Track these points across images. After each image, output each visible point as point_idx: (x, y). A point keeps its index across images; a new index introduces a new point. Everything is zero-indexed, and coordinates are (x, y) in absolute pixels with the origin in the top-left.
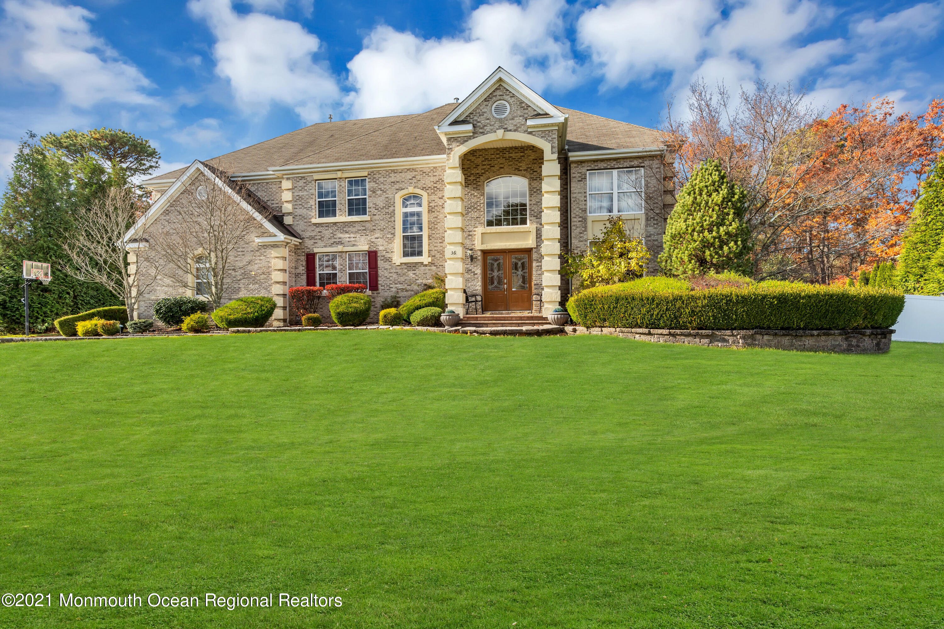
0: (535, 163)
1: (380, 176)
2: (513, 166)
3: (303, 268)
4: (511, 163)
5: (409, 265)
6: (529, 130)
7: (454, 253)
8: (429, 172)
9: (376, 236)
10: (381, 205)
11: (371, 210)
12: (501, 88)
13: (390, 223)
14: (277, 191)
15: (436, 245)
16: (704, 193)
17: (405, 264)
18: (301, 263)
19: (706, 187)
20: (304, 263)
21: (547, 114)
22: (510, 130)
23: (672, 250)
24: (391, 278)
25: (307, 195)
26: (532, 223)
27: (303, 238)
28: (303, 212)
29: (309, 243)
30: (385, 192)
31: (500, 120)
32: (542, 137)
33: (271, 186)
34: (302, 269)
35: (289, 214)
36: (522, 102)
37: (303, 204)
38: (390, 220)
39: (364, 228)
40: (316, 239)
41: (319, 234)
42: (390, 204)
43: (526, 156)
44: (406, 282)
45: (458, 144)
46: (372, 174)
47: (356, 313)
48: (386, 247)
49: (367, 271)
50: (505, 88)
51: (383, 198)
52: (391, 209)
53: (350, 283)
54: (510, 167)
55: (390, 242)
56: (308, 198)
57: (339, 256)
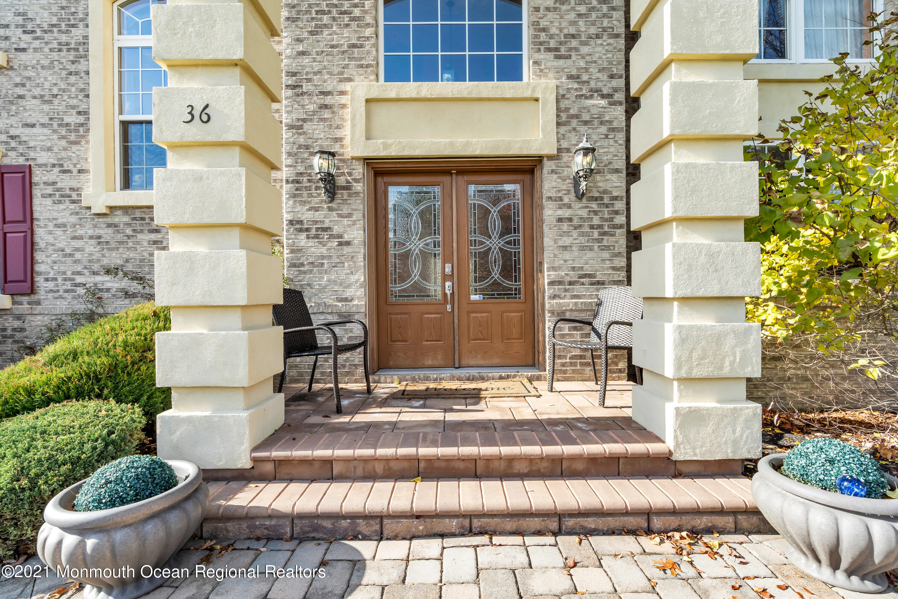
5: (138, 214)
9: (27, 118)
13: (73, 79)
17: (126, 209)
24: (78, 256)
26: (539, 74)
38: (73, 68)
48: (63, 154)
55: (73, 137)
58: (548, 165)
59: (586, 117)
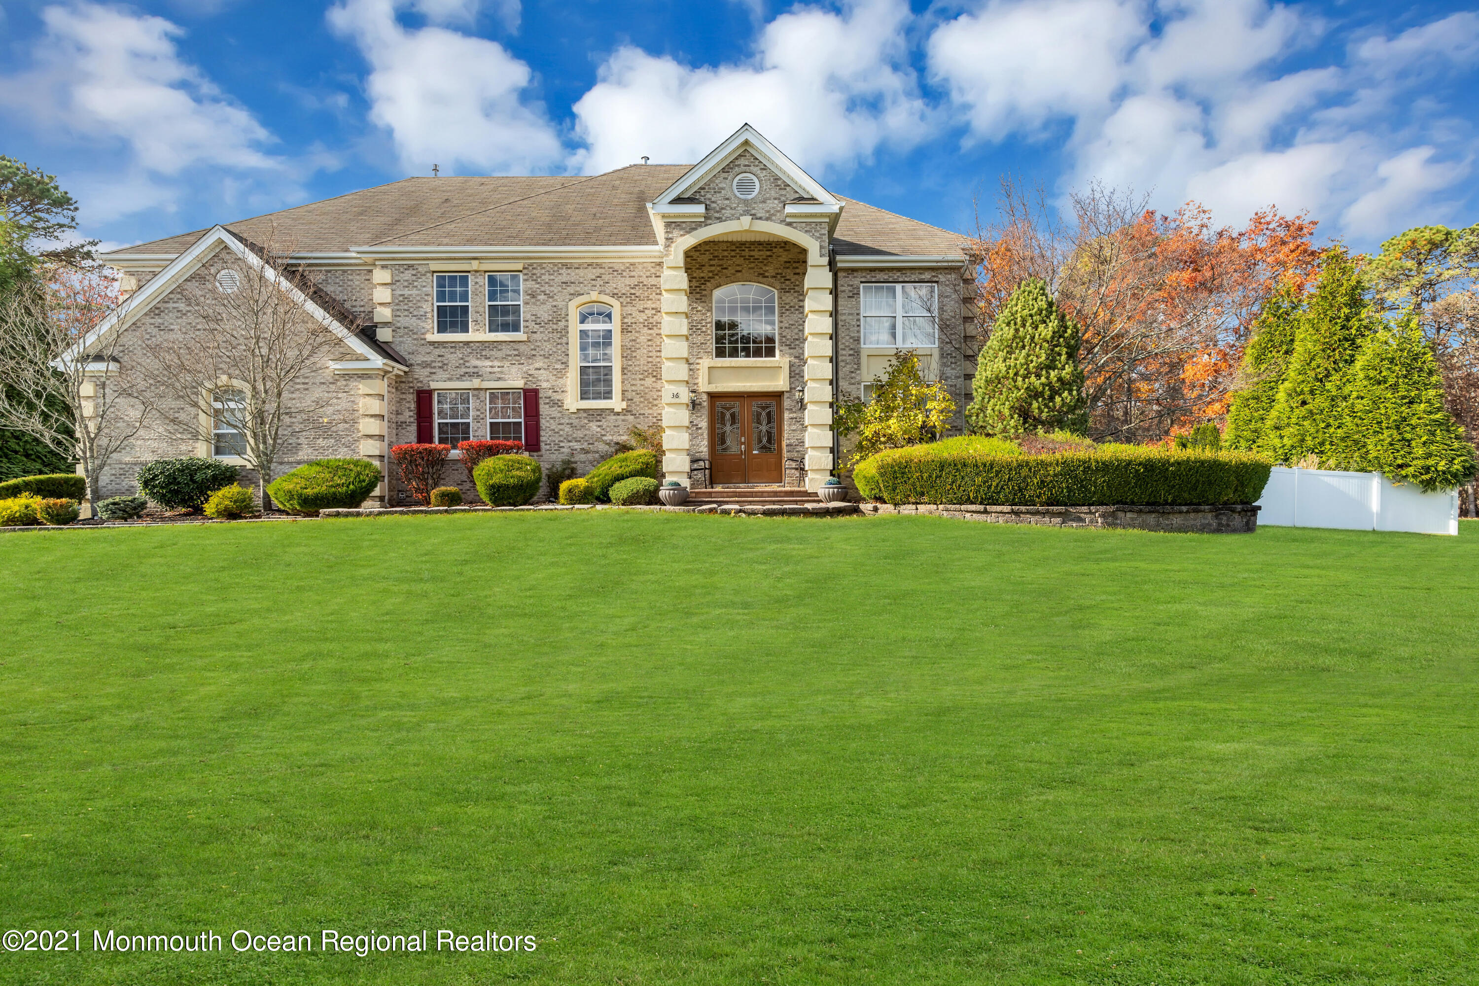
0: (788, 268)
1: (543, 271)
2: (756, 270)
3: (411, 414)
4: (752, 265)
5: (591, 412)
6: (788, 220)
7: (677, 396)
8: (623, 271)
9: (537, 365)
10: (546, 317)
11: (528, 324)
12: (747, 155)
13: (559, 346)
14: (362, 286)
15: (634, 382)
16: (1028, 324)
17: (585, 410)
18: (407, 405)
19: (1031, 316)
20: (413, 406)
21: (813, 199)
22: (760, 218)
23: (986, 400)
24: (561, 433)
25: (418, 295)
26: (782, 356)
27: (411, 365)
28: (412, 322)
29: (421, 373)
30: (552, 297)
31: (746, 202)
32: (806, 231)
33: (350, 277)
34: (409, 415)
35: (386, 324)
36: (777, 179)
37: (411, 310)
38: (559, 341)
39: (516, 353)
40: (434, 367)
41: (440, 359)
42: (559, 317)
43: (774, 256)
44: (587, 438)
45: (682, 233)
46: (530, 268)
47: (521, 486)
48: (554, 383)
49: (522, 420)
50: (752, 155)
51: (548, 306)
52: (562, 324)
53: (492, 438)
54: (751, 271)
55: (559, 375)
56: (419, 301)
57: (473, 396)
58: (786, 395)
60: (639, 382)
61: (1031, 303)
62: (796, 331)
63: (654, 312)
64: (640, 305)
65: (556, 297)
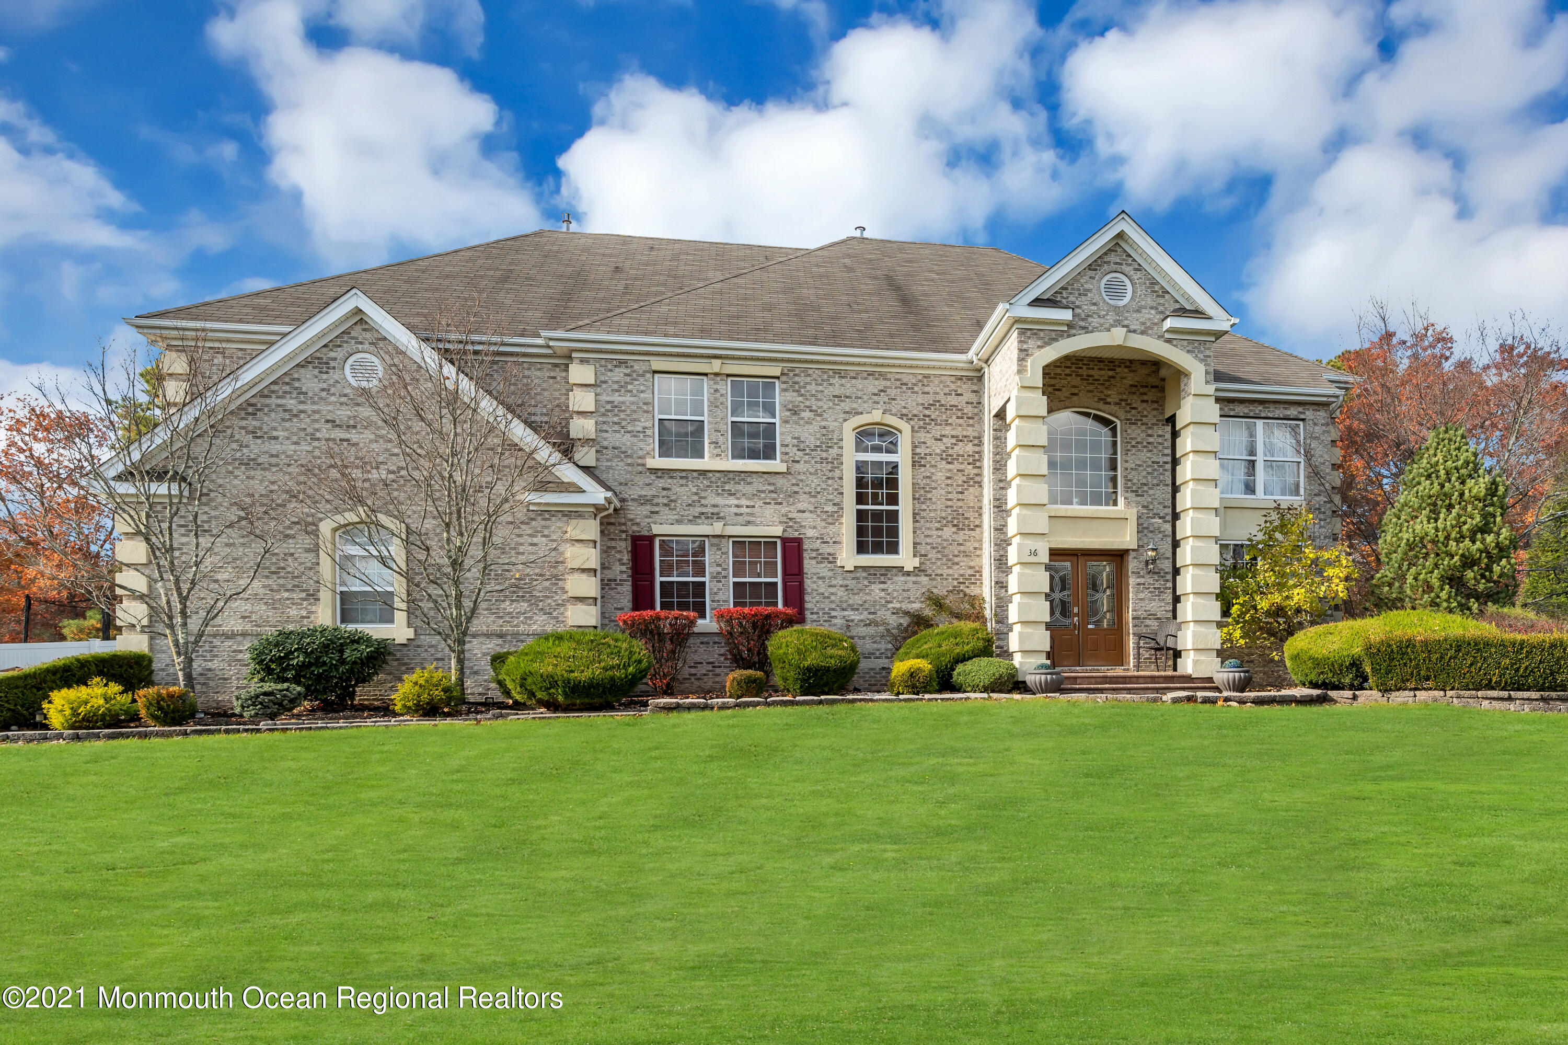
0: (1134, 393)
1: (809, 379)
2: (1095, 393)
3: (624, 568)
4: (1091, 388)
5: (872, 571)
6: (1167, 336)
7: (1035, 553)
8: (915, 385)
9: (800, 506)
10: (812, 441)
11: (787, 450)
13: (830, 482)
14: (545, 385)
15: (929, 532)
16: (1453, 479)
17: (864, 568)
19: (1456, 468)
20: (626, 557)
21: (1201, 313)
22: (1134, 331)
23: (1405, 568)
24: (833, 598)
25: (633, 403)
26: (1128, 503)
27: (624, 499)
28: (625, 440)
29: (637, 512)
30: (820, 415)
31: (1117, 310)
32: (1188, 351)
33: (527, 373)
34: (621, 570)
35: (587, 441)
37: (624, 423)
38: (830, 475)
39: (772, 488)
40: (657, 505)
41: (665, 493)
42: (829, 441)
43: (1117, 377)
44: (867, 606)
45: (1039, 343)
46: (791, 374)
48: (824, 531)
49: (779, 580)
51: (815, 427)
52: (834, 452)
53: (736, 604)
54: (1090, 395)
55: (830, 520)
56: (635, 411)
57: (712, 545)
58: (1132, 555)
59: (1151, 529)
60: (935, 532)
61: (1454, 453)
62: (1144, 473)
63: (954, 441)
64: (937, 431)
65: (825, 415)
